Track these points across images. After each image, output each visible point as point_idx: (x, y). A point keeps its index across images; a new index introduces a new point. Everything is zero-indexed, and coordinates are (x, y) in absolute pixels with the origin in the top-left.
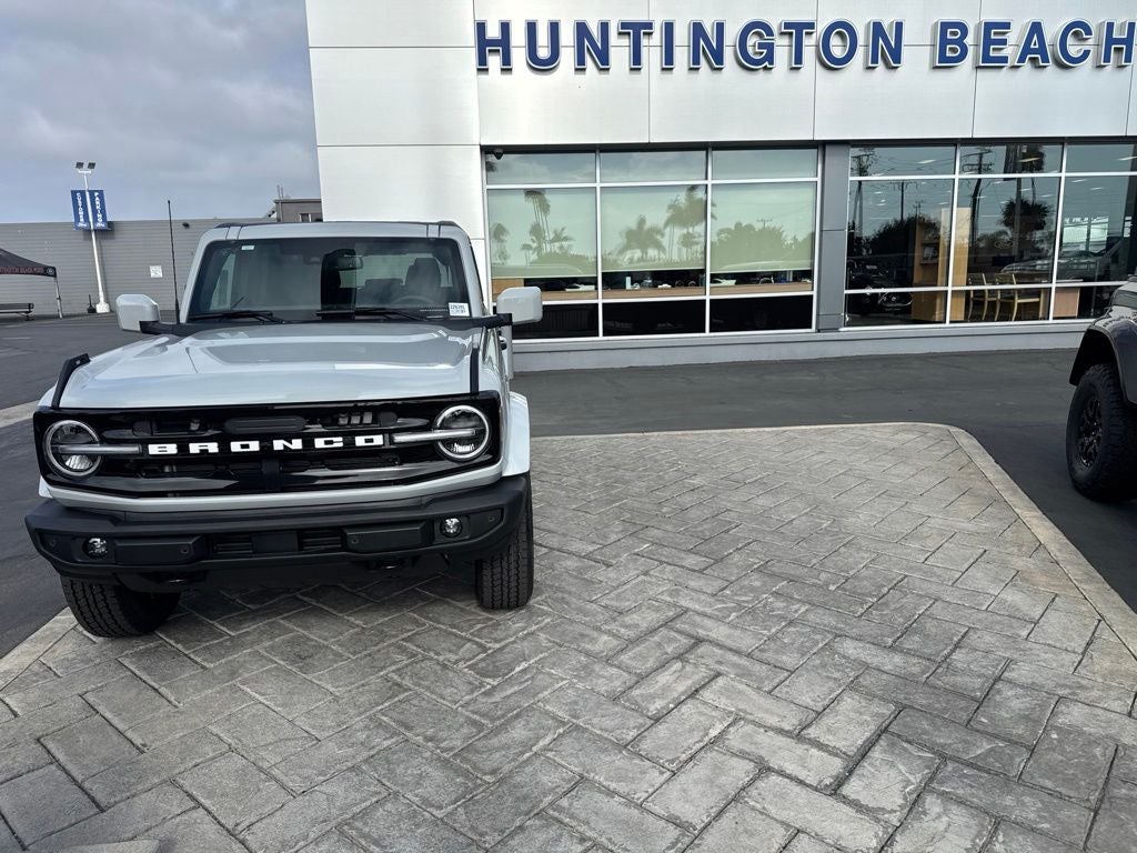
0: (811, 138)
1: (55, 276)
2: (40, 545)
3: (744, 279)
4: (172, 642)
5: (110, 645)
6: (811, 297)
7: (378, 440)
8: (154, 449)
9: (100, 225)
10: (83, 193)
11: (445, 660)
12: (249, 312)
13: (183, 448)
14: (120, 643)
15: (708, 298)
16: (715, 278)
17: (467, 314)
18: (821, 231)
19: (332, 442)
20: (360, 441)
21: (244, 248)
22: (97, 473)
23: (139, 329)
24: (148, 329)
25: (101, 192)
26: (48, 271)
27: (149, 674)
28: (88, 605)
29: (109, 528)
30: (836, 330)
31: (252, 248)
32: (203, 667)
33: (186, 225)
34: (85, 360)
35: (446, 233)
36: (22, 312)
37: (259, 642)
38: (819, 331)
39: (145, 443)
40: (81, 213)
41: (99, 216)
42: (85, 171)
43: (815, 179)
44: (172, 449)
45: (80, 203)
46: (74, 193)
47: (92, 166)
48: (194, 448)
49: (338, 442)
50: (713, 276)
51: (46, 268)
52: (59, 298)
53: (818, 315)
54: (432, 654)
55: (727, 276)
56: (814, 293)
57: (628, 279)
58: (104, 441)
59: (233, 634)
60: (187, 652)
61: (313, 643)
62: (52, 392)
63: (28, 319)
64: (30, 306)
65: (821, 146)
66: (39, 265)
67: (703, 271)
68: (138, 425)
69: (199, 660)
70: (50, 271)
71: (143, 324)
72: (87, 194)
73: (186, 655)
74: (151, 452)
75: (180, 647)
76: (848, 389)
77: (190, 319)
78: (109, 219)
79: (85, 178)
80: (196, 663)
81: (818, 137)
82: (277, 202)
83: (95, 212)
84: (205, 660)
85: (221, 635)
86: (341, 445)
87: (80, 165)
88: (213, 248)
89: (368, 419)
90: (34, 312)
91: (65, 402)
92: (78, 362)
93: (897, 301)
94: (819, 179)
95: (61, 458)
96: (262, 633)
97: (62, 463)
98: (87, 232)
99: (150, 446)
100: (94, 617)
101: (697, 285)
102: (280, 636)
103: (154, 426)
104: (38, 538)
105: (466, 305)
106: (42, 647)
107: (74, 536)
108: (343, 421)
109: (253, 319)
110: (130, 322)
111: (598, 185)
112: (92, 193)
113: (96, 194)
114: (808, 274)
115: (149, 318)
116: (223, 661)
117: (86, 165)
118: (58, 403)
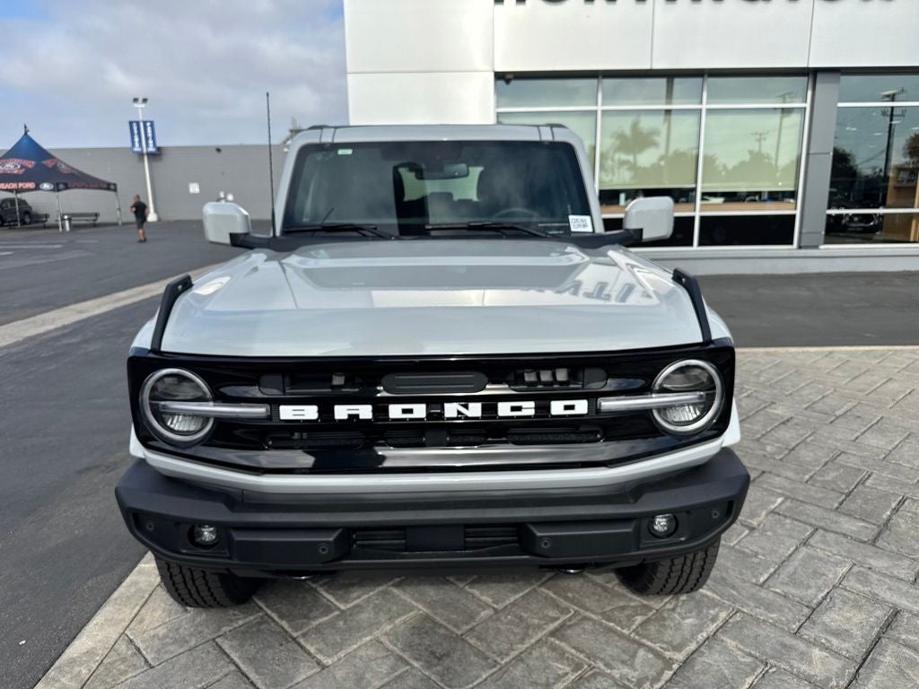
0: (805, 66)
1: (115, 190)
2: (134, 528)
3: (731, 197)
4: (274, 616)
5: (204, 616)
6: (793, 217)
7: (581, 407)
8: (287, 412)
9: (152, 149)
10: (138, 123)
11: (622, 677)
12: (351, 225)
13: (326, 411)
14: (215, 614)
15: (697, 214)
16: (705, 195)
17: (589, 229)
18: (808, 154)
19: (519, 409)
20: (557, 408)
21: (341, 152)
22: (208, 441)
23: (227, 241)
24: (241, 243)
25: (152, 123)
26: (109, 187)
27: (256, 672)
28: (185, 582)
29: (225, 515)
30: (816, 247)
31: (349, 152)
32: (319, 663)
33: (218, 150)
34: (187, 284)
35: (560, 136)
36: (90, 220)
37: (378, 624)
38: (800, 247)
39: (275, 403)
40: (136, 139)
41: (151, 142)
42: (140, 105)
43: (803, 105)
44: (310, 412)
45: (136, 131)
46: (131, 123)
47: (145, 100)
48: (341, 412)
49: (528, 409)
50: (704, 194)
51: (109, 184)
52: (119, 209)
53: (800, 233)
54: (601, 665)
55: (715, 195)
56: (798, 213)
57: (622, 196)
58: (220, 398)
59: (342, 607)
60: (295, 635)
61: (442, 631)
62: (149, 328)
63: (95, 226)
64: (96, 215)
65: (812, 74)
66: (103, 182)
67: (694, 190)
68: (265, 379)
69: (312, 650)
70: (112, 187)
71: (232, 236)
72: (141, 124)
73: (294, 639)
74: (283, 417)
75: (284, 624)
76: (847, 305)
77: (285, 232)
78: (158, 144)
79: (140, 113)
80: (309, 654)
81: (812, 65)
82: (291, 131)
83: (147, 139)
84: (320, 651)
85: (329, 609)
86: (532, 412)
87: (136, 100)
88: (306, 151)
89: (562, 375)
90: (100, 220)
91: (168, 345)
92: (180, 287)
93: (860, 221)
94: (808, 105)
95: (161, 416)
96: (377, 609)
97: (163, 423)
98: (141, 155)
99: (282, 408)
100: (190, 594)
101: (687, 202)
102: (399, 615)
103: (287, 380)
104: (131, 518)
105: (587, 218)
106: (128, 613)
107: (178, 522)
108: (530, 377)
109: (355, 234)
110: (217, 233)
111: (600, 108)
112: (145, 123)
113: (148, 124)
114: (793, 195)
115: (239, 229)
116: (342, 654)
117: (140, 100)
118: (160, 346)
